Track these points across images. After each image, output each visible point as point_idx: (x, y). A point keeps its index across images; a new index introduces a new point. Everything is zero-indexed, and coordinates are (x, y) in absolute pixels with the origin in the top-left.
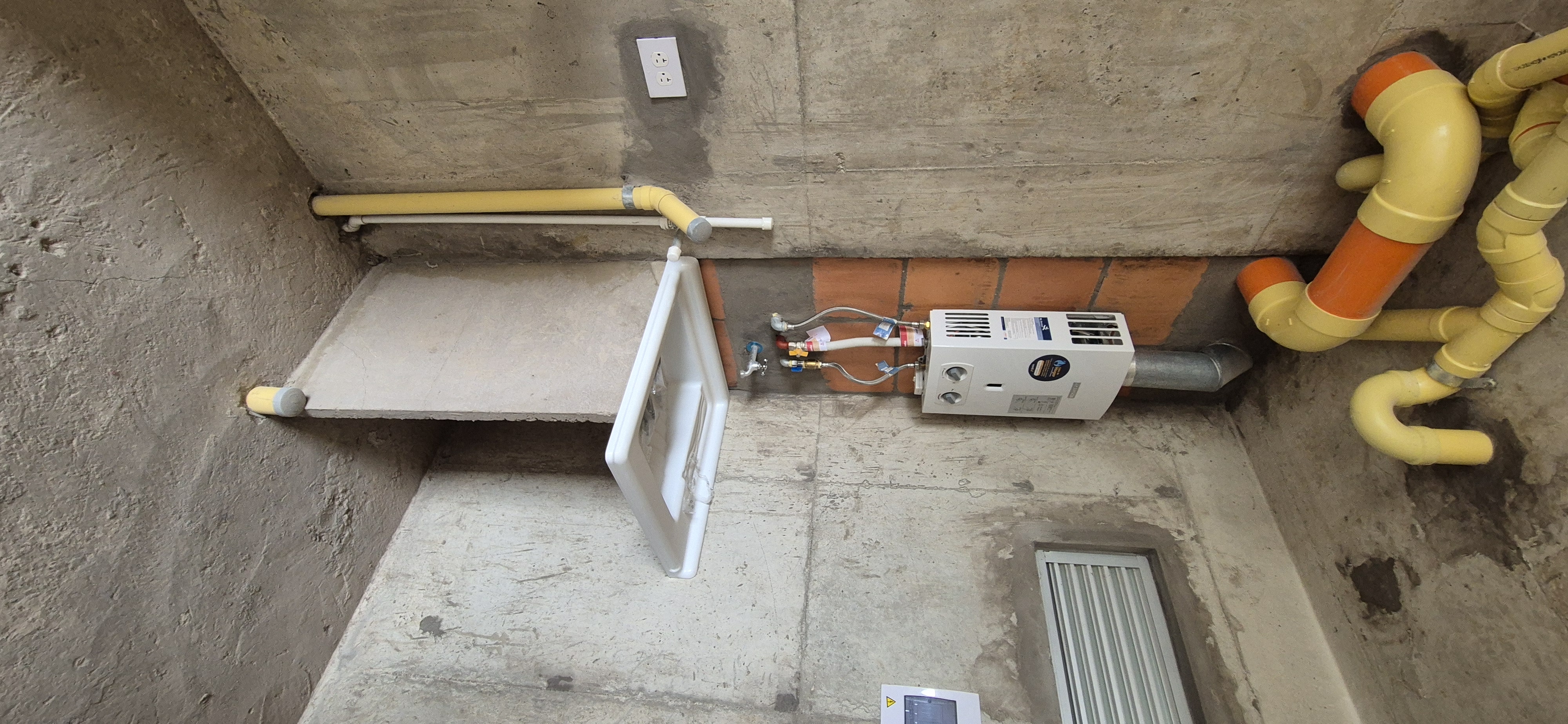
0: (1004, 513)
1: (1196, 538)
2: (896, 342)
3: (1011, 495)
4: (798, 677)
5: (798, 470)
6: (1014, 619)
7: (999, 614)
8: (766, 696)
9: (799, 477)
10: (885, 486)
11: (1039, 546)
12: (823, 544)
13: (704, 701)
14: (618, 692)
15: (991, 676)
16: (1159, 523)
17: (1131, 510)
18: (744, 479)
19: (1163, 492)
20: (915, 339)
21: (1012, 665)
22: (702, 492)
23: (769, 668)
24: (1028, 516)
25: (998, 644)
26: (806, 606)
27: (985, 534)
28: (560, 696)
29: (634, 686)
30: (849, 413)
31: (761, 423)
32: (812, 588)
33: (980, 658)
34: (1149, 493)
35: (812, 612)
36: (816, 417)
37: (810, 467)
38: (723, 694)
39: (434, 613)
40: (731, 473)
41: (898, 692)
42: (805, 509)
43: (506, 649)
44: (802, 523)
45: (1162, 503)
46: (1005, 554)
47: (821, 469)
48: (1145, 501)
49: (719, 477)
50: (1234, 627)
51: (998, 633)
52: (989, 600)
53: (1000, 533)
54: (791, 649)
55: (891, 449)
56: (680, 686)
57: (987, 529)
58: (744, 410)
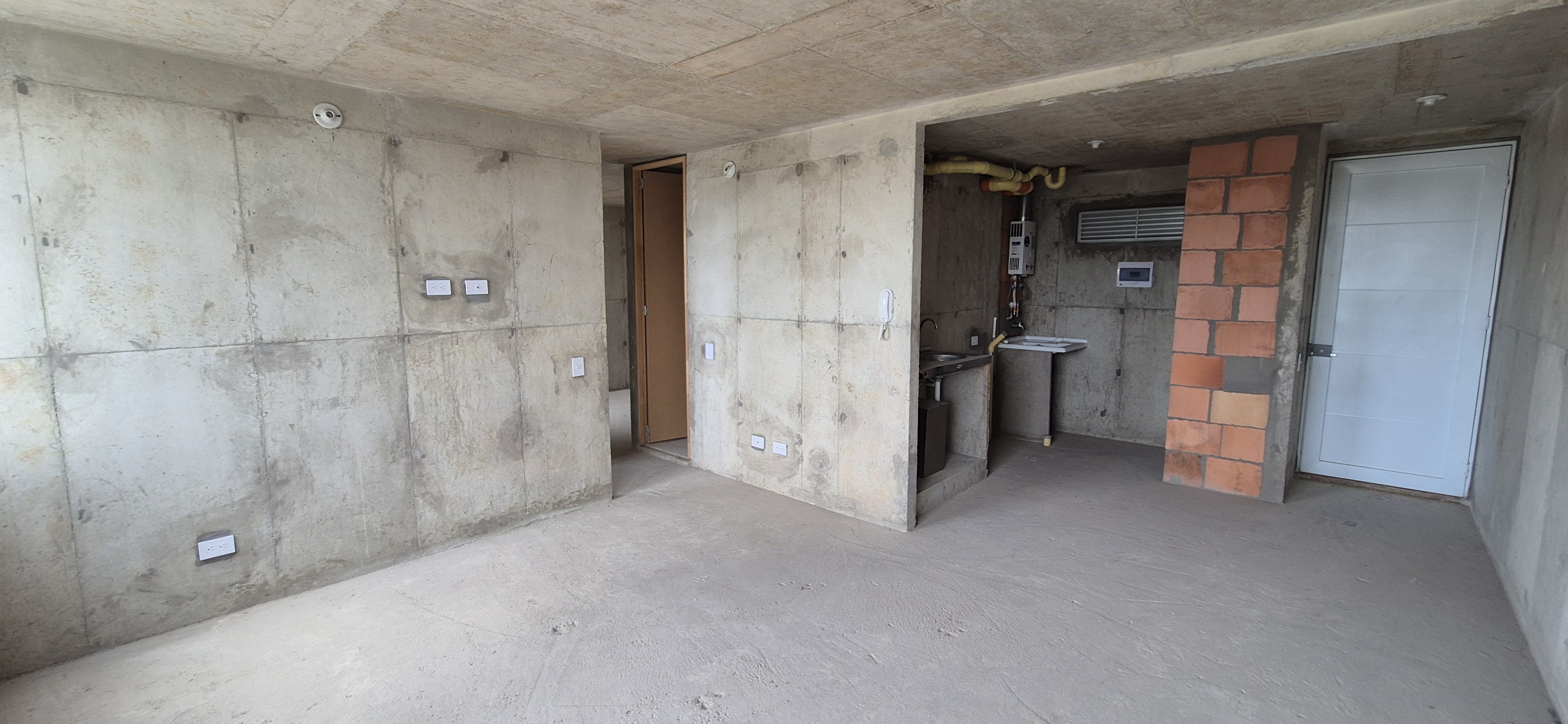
0: (1066, 251)
1: (1074, 199)
2: (1015, 283)
3: (1060, 249)
4: (1115, 308)
5: (1051, 311)
6: (1098, 251)
7: (1097, 255)
8: (1120, 317)
9: (1054, 311)
10: (1057, 285)
11: (1076, 242)
12: (1076, 303)
13: (1122, 333)
14: (1120, 356)
15: (1114, 258)
16: (1068, 208)
17: (1065, 215)
18: (1054, 328)
19: (1058, 205)
20: (1015, 277)
21: (1110, 253)
22: (1060, 340)
23: (1113, 316)
24: (1067, 244)
25: (1105, 256)
26: (1095, 307)
27: (1073, 257)
28: (1122, 372)
29: (1118, 352)
30: (1030, 296)
31: (1033, 324)
32: (1090, 305)
33: (1109, 261)
34: (1059, 209)
35: (1097, 306)
36: (1031, 307)
37: (1050, 308)
38: (1120, 328)
39: (1099, 414)
40: (1052, 332)
41: (1118, 283)
42: (1065, 309)
43: (1109, 390)
44: (1070, 309)
45: (1063, 206)
46: (1079, 252)
47: (1051, 304)
48: (1061, 211)
49: (1054, 335)
50: (1099, 195)
51: (1102, 256)
52: (1093, 257)
53: (1072, 253)
54: (1108, 310)
55: (1043, 283)
56: (1119, 339)
57: (1071, 256)
58: (1028, 330)
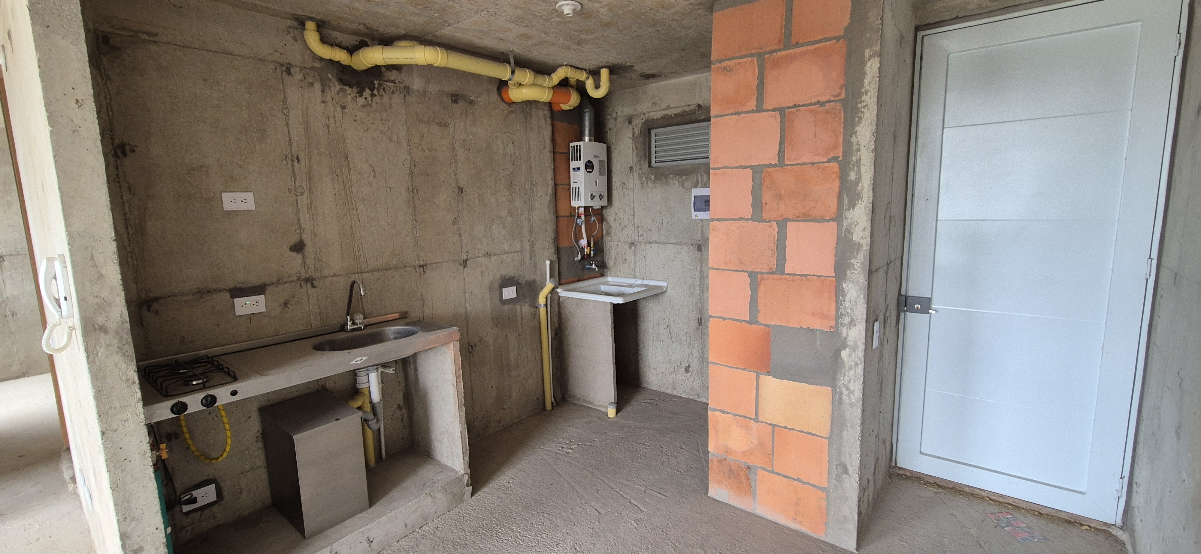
0: (640, 178)
1: (644, 114)
2: (583, 217)
3: (634, 174)
4: (693, 245)
5: (631, 249)
6: (672, 176)
7: (670, 181)
8: (698, 254)
9: (633, 248)
10: (634, 217)
11: (650, 166)
12: (654, 238)
13: (701, 274)
14: (701, 303)
15: (688, 184)
16: (640, 125)
17: (636, 134)
18: (635, 268)
19: (630, 122)
20: (582, 210)
21: (684, 177)
22: (639, 282)
23: (691, 254)
24: (640, 169)
25: (679, 182)
26: (672, 243)
27: (647, 183)
28: (703, 321)
29: (698, 297)
30: (609, 231)
31: (615, 264)
32: (667, 241)
33: (683, 187)
34: (631, 127)
35: (674, 241)
36: (612, 243)
37: (629, 244)
38: (698, 269)
39: (684, 369)
40: (633, 273)
41: (694, 213)
42: (643, 245)
43: (692, 342)
44: (648, 246)
45: (634, 124)
46: (653, 177)
47: (630, 240)
48: (633, 129)
49: (635, 277)
50: (668, 108)
51: (676, 181)
52: (667, 184)
53: (646, 178)
54: (685, 248)
55: (621, 215)
56: (698, 283)
57: (645, 183)
58: (611, 270)
